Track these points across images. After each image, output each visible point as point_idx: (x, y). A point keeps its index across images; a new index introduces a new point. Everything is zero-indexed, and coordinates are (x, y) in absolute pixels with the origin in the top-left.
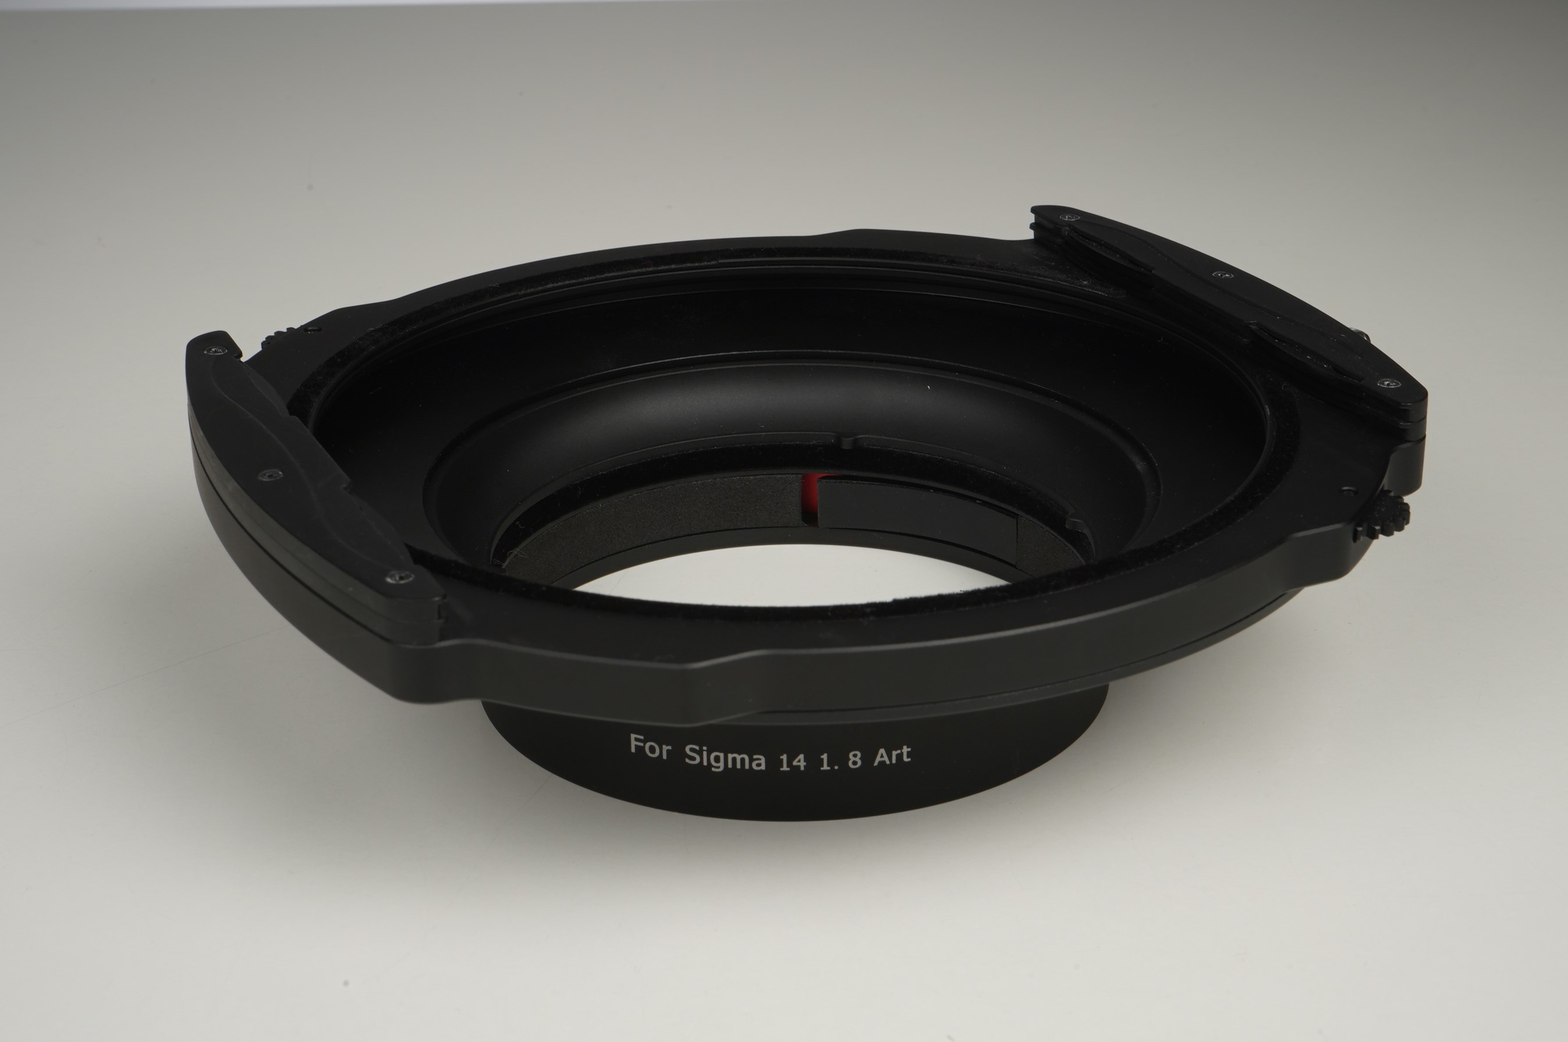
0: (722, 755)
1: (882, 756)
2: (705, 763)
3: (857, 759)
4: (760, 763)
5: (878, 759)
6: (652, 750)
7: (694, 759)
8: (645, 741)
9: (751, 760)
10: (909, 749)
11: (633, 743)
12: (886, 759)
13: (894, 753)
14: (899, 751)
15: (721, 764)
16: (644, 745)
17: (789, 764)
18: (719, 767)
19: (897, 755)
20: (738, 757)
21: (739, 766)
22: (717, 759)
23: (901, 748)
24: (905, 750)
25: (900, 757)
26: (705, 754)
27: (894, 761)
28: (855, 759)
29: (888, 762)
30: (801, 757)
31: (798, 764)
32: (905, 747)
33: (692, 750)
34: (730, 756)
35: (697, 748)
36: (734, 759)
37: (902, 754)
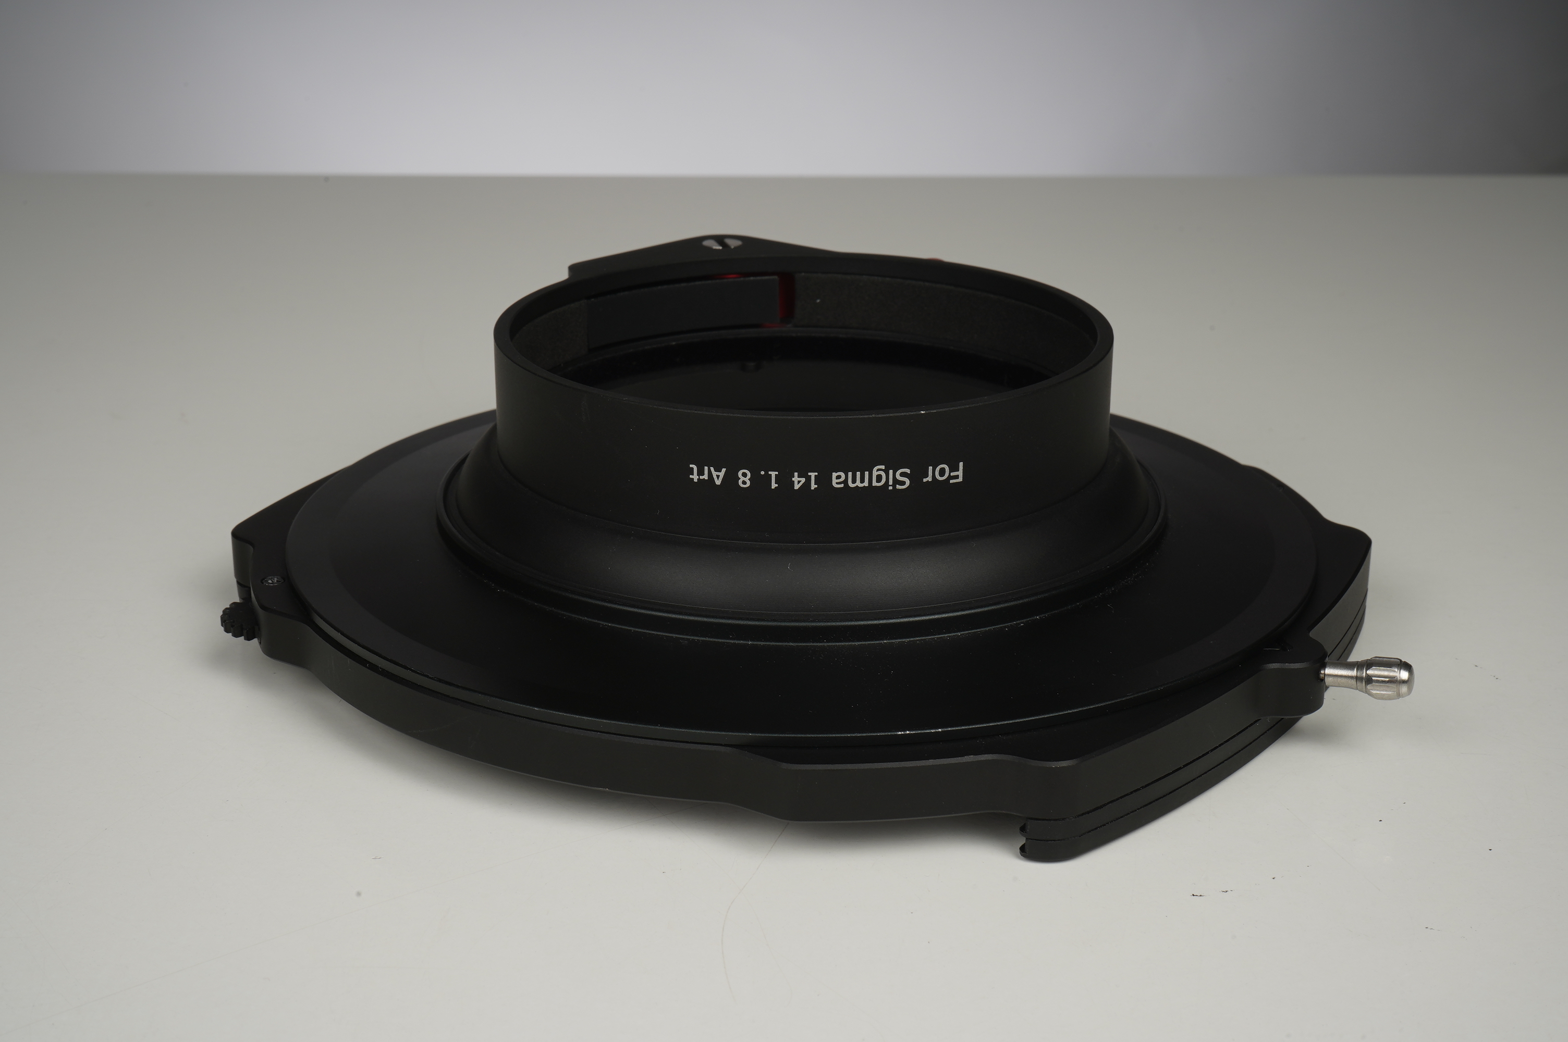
0: (875, 484)
1: (718, 476)
2: (891, 472)
3: (742, 479)
4: (837, 479)
5: (722, 474)
6: (942, 472)
7: (902, 475)
8: (950, 477)
9: (845, 482)
10: (691, 476)
11: (960, 473)
12: (714, 474)
13: (706, 477)
14: (701, 477)
15: (875, 473)
16: (950, 474)
17: (808, 479)
18: (878, 470)
19: (703, 474)
20: (858, 484)
21: (858, 474)
22: (879, 478)
23: (699, 479)
24: (695, 477)
25: (701, 472)
26: (891, 483)
27: (706, 468)
28: (744, 479)
29: (712, 469)
30: (797, 487)
31: (800, 479)
32: (696, 480)
33: (903, 483)
34: (866, 484)
35: (898, 487)
36: (862, 481)
37: (698, 475)
